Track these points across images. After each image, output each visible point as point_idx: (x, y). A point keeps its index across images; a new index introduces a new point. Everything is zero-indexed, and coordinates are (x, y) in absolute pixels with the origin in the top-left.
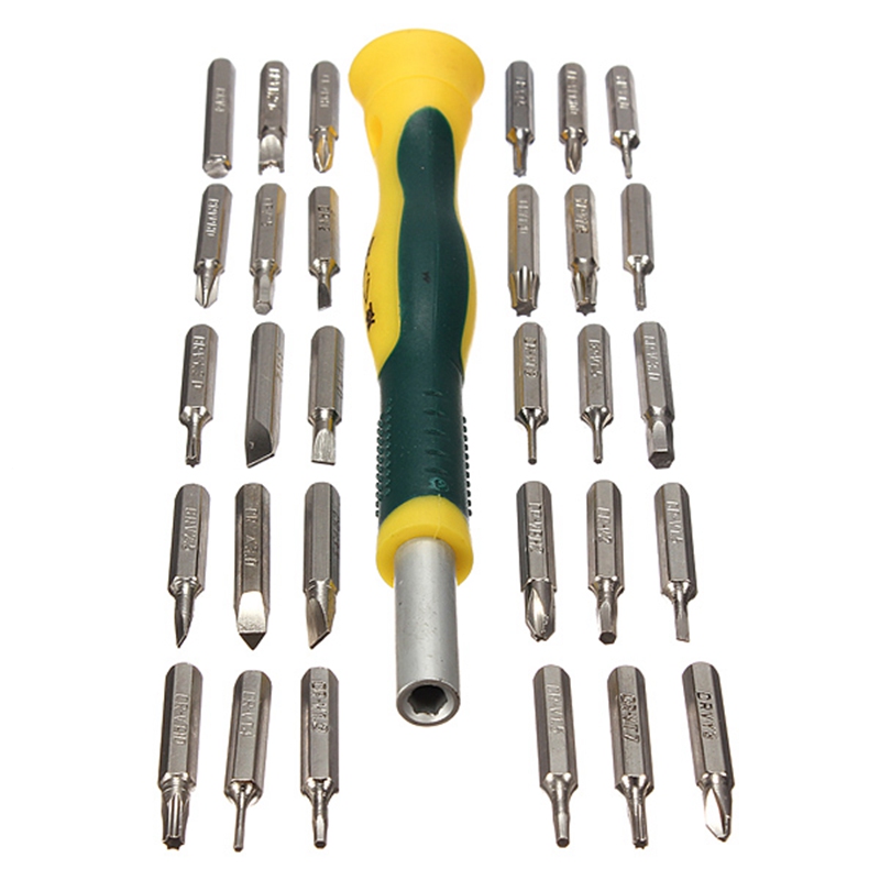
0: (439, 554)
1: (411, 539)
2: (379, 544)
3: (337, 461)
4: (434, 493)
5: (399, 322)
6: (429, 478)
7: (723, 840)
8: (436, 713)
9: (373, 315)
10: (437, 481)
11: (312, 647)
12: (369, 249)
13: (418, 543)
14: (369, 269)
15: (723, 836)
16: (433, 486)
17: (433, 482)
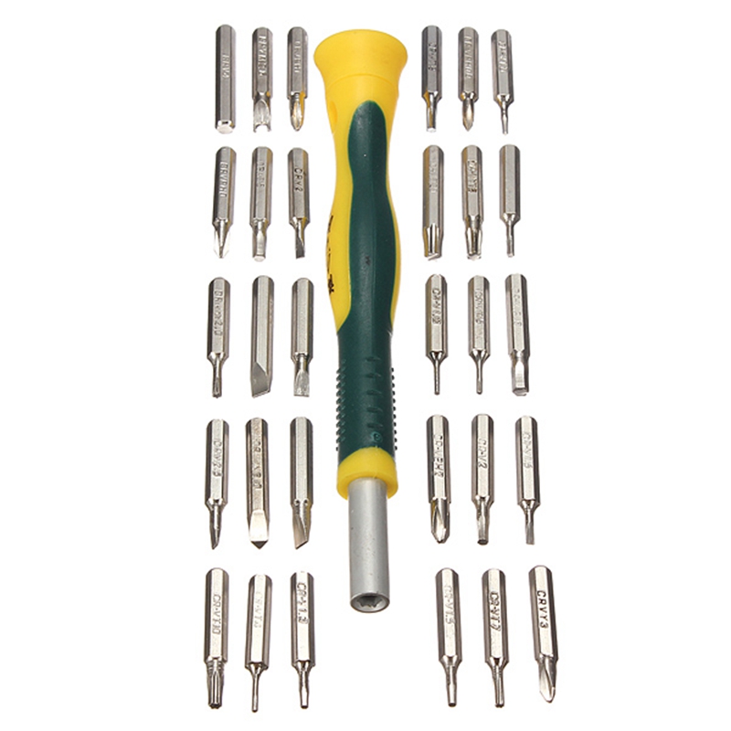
0: (377, 490)
1: (358, 478)
2: (338, 479)
3: (310, 394)
4: (373, 445)
5: (350, 297)
6: (370, 433)
7: (551, 702)
8: (375, 606)
9: (333, 285)
10: (375, 435)
11: (298, 548)
12: (330, 224)
13: (363, 482)
14: (330, 246)
15: (550, 699)
16: (372, 439)
17: (372, 437)
